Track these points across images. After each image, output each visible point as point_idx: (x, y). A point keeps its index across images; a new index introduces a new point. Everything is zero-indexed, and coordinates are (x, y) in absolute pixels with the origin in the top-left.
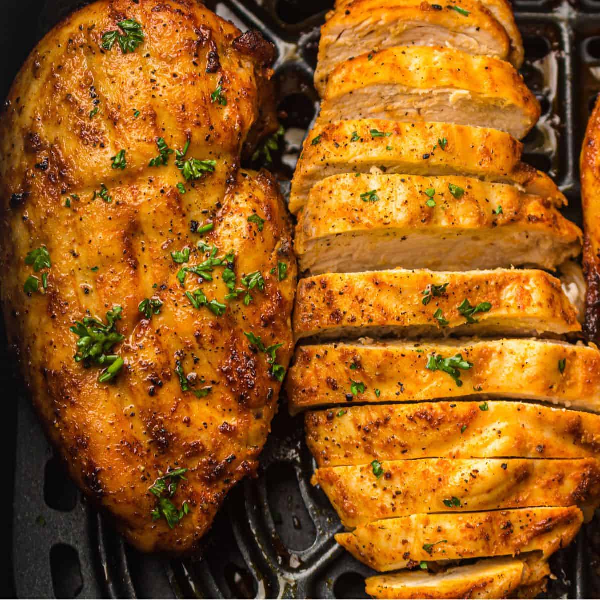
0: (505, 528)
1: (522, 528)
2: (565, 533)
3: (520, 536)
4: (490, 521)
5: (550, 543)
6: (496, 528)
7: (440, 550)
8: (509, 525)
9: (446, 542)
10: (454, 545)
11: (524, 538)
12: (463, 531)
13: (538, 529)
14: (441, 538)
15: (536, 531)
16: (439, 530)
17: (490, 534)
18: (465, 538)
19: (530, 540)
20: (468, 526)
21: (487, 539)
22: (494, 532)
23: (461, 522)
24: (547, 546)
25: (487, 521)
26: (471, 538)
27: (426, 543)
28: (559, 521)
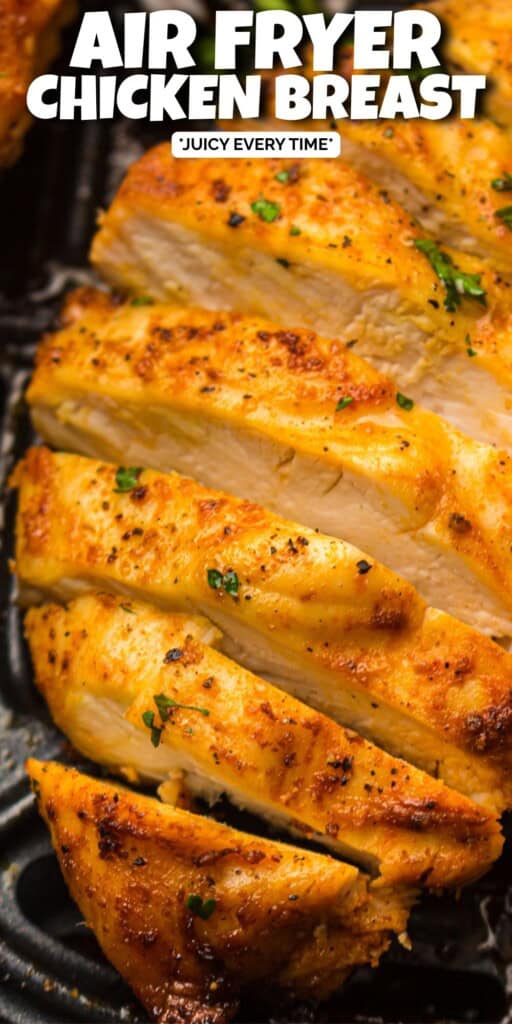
0: (336, 765)
1: (368, 788)
2: (445, 855)
3: (354, 800)
4: (315, 729)
5: (404, 853)
6: (318, 754)
7: (185, 721)
8: (345, 766)
9: (206, 714)
10: (217, 728)
11: (360, 812)
12: (249, 712)
13: (397, 809)
14: (202, 700)
15: (391, 811)
16: (208, 685)
17: (300, 757)
18: (246, 730)
19: (370, 823)
20: (266, 710)
21: (289, 762)
22: (308, 760)
23: (258, 694)
24: (395, 856)
25: (308, 725)
26: (258, 735)
27: (169, 694)
28: (448, 823)
